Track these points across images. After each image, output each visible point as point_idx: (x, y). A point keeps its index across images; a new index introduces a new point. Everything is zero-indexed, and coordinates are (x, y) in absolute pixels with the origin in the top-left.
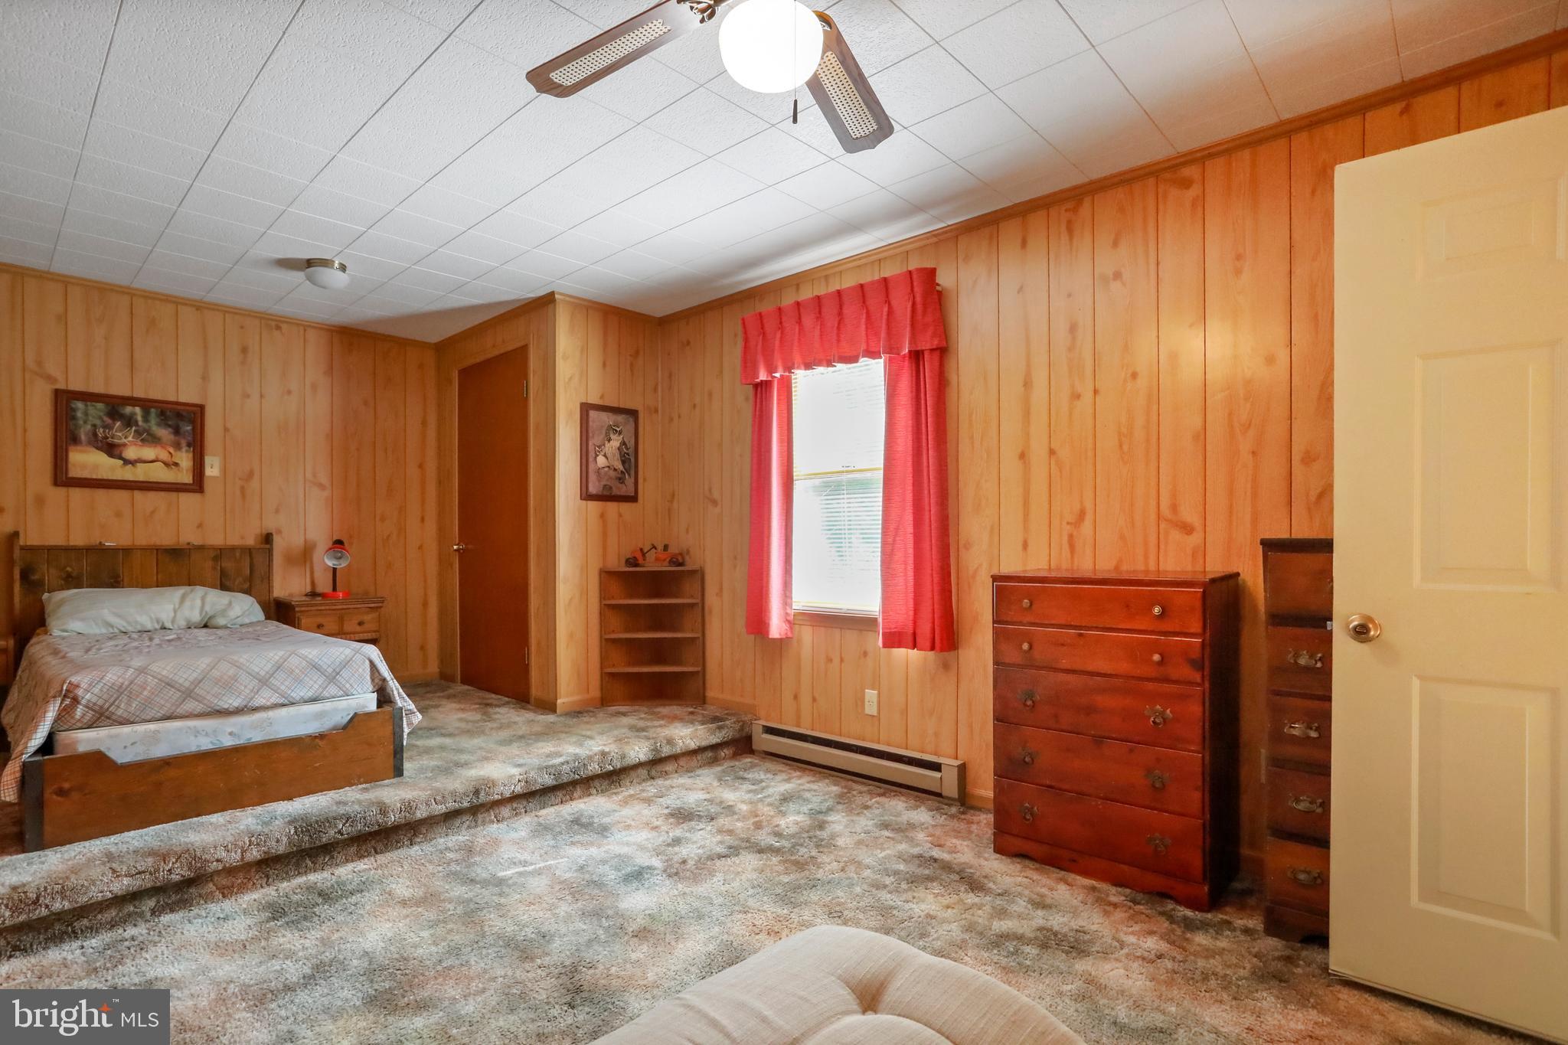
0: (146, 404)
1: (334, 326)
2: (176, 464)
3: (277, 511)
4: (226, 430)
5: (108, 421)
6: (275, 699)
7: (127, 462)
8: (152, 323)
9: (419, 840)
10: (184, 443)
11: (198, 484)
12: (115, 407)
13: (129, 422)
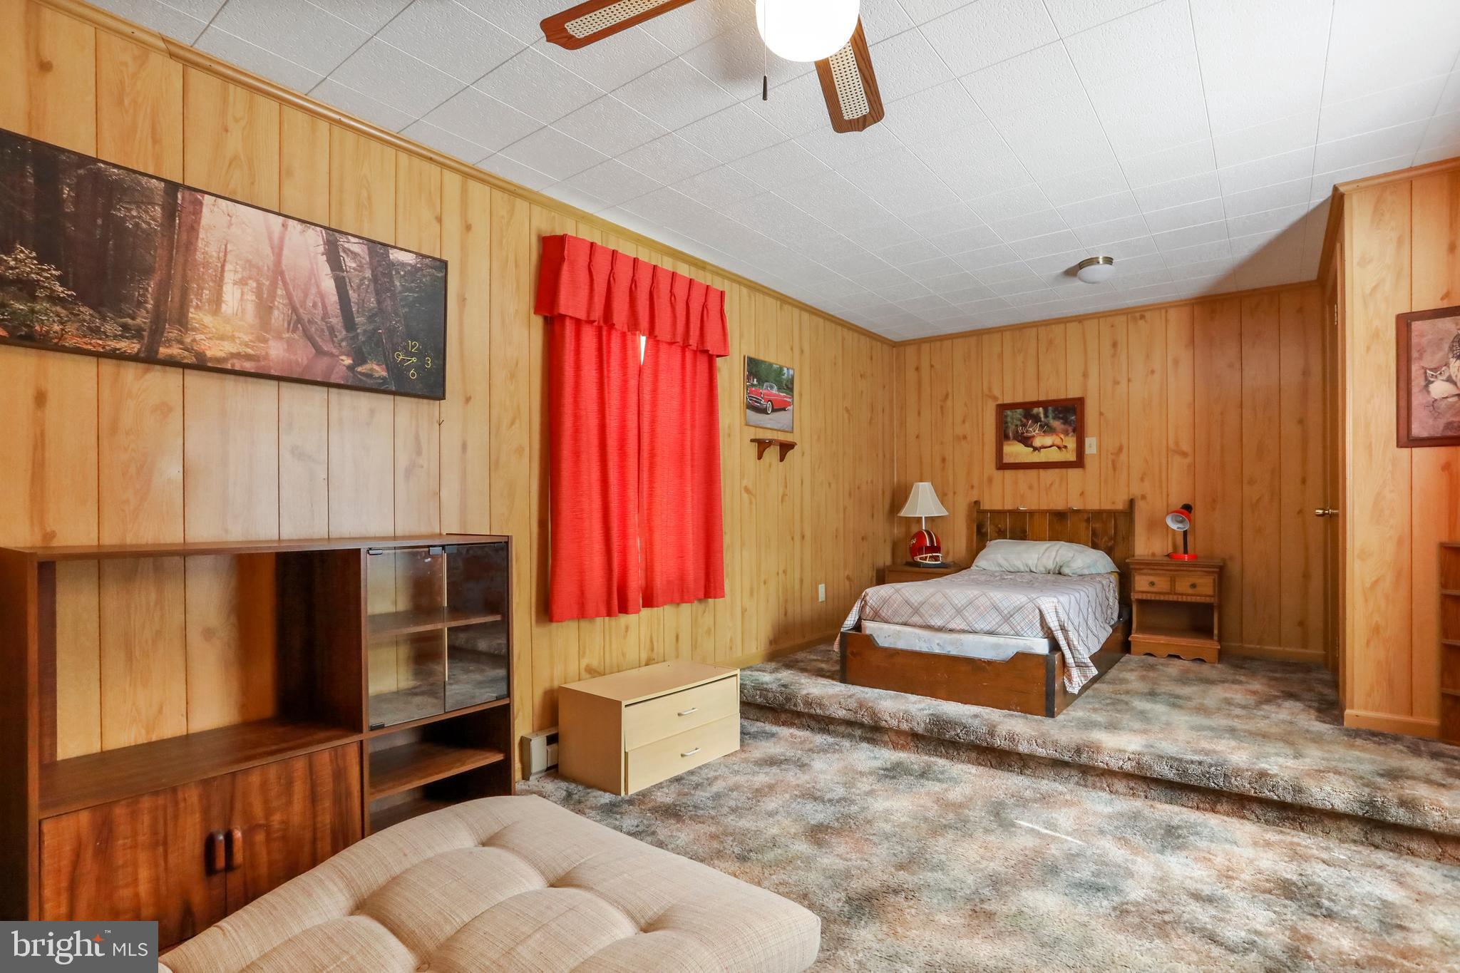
0: (1045, 404)
1: (1186, 300)
2: (1065, 447)
3: (1142, 480)
4: (1101, 414)
5: (1024, 420)
6: (963, 626)
7: (1035, 449)
8: (1050, 342)
9: (1028, 773)
10: (1070, 429)
11: (1079, 462)
12: (1027, 409)
13: (1036, 419)
